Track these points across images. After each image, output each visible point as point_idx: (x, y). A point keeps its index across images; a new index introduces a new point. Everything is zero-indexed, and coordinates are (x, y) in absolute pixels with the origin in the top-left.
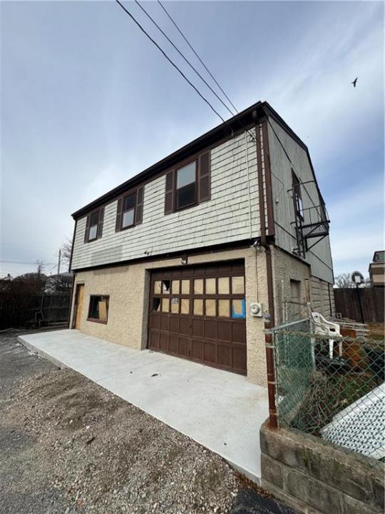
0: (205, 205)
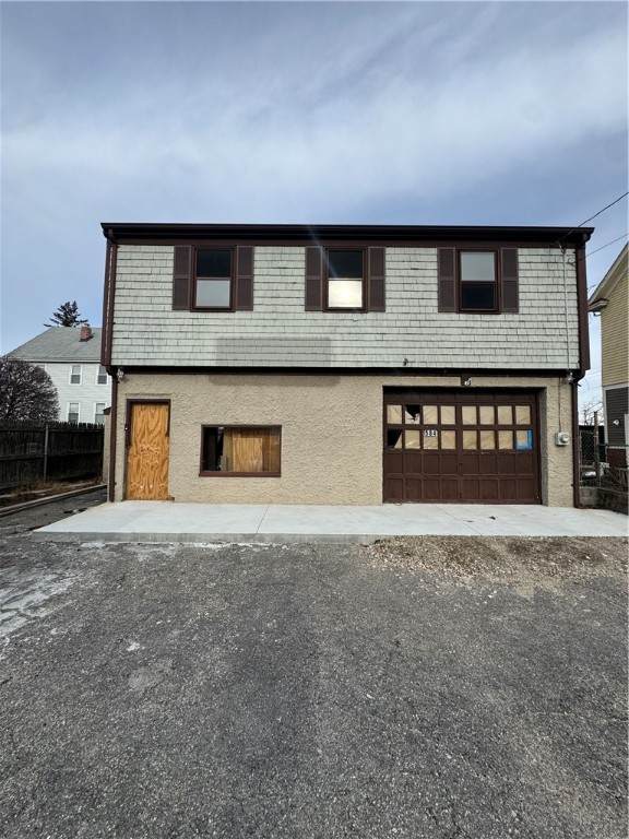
0: (510, 317)
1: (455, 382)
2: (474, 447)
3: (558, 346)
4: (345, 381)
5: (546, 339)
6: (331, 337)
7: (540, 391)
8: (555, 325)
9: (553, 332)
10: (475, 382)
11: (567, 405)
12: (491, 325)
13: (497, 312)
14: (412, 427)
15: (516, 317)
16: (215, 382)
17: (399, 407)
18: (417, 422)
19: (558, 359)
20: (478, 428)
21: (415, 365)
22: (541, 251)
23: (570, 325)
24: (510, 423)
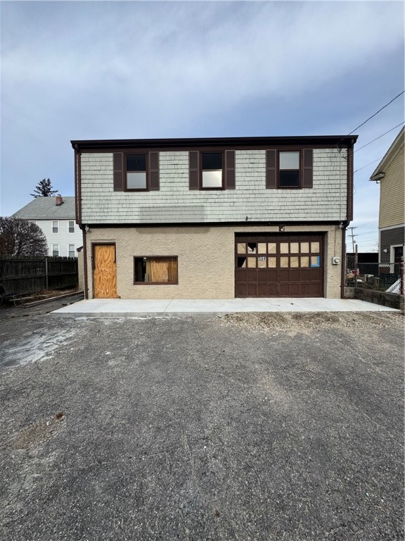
0: (307, 190)
1: (276, 229)
2: (287, 266)
3: (335, 207)
4: (213, 229)
5: (328, 203)
6: (205, 204)
7: (324, 234)
8: (334, 195)
9: (332, 199)
10: (287, 229)
11: (339, 241)
12: (296, 195)
13: (300, 188)
14: (252, 256)
15: (311, 191)
16: (140, 232)
17: (244, 244)
18: (255, 252)
19: (335, 215)
20: (289, 255)
21: (253, 220)
22: (327, 150)
23: (343, 195)
24: (308, 252)
